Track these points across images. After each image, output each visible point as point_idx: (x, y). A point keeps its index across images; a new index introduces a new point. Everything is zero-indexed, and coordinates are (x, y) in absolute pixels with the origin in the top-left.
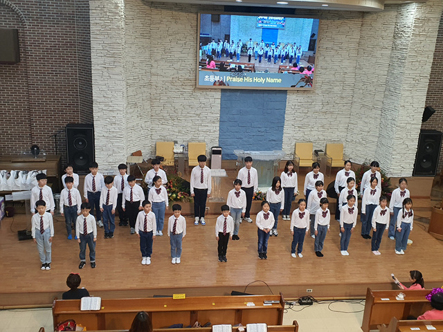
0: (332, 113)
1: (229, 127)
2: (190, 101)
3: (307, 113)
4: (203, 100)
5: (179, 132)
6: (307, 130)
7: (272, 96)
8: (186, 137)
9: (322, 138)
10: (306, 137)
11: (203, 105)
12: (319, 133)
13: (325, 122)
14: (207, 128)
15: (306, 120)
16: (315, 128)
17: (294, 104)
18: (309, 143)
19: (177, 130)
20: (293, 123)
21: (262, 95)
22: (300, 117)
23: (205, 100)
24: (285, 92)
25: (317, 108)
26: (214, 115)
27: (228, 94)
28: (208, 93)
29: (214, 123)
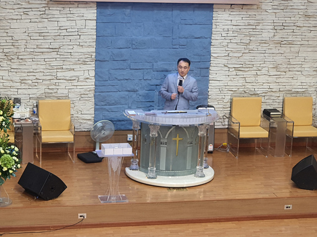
0: (291, 43)
1: (112, 72)
2: (40, 25)
3: (248, 44)
4: (64, 23)
5: (22, 81)
6: (250, 75)
7: (188, 14)
8: (34, 91)
9: (275, 87)
10: (249, 86)
11: (64, 33)
12: (270, 79)
13: (279, 59)
14: (72, 73)
15: (247, 57)
16: (264, 71)
17: (226, 27)
18: (253, 98)
19: (17, 79)
20: (225, 62)
21: (170, 13)
22: (237, 52)
23: (68, 23)
24: (209, 7)
25: (266, 35)
26: (85, 50)
27: (109, 11)
28: (74, 10)
29: (85, 63)
